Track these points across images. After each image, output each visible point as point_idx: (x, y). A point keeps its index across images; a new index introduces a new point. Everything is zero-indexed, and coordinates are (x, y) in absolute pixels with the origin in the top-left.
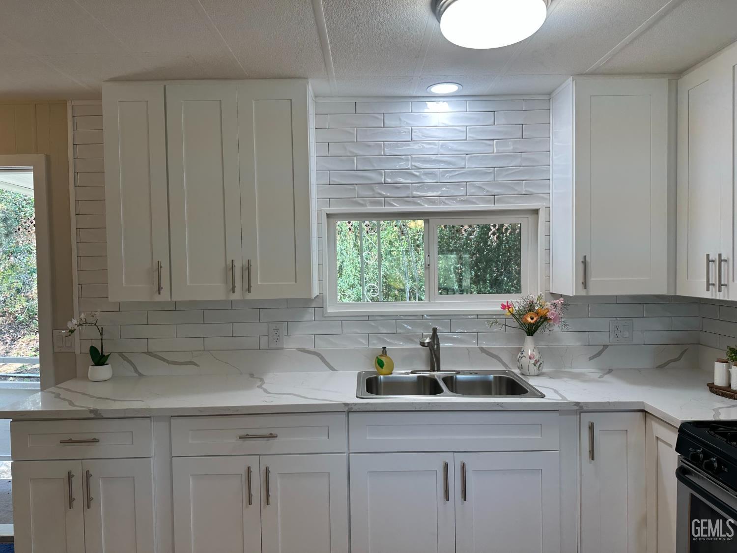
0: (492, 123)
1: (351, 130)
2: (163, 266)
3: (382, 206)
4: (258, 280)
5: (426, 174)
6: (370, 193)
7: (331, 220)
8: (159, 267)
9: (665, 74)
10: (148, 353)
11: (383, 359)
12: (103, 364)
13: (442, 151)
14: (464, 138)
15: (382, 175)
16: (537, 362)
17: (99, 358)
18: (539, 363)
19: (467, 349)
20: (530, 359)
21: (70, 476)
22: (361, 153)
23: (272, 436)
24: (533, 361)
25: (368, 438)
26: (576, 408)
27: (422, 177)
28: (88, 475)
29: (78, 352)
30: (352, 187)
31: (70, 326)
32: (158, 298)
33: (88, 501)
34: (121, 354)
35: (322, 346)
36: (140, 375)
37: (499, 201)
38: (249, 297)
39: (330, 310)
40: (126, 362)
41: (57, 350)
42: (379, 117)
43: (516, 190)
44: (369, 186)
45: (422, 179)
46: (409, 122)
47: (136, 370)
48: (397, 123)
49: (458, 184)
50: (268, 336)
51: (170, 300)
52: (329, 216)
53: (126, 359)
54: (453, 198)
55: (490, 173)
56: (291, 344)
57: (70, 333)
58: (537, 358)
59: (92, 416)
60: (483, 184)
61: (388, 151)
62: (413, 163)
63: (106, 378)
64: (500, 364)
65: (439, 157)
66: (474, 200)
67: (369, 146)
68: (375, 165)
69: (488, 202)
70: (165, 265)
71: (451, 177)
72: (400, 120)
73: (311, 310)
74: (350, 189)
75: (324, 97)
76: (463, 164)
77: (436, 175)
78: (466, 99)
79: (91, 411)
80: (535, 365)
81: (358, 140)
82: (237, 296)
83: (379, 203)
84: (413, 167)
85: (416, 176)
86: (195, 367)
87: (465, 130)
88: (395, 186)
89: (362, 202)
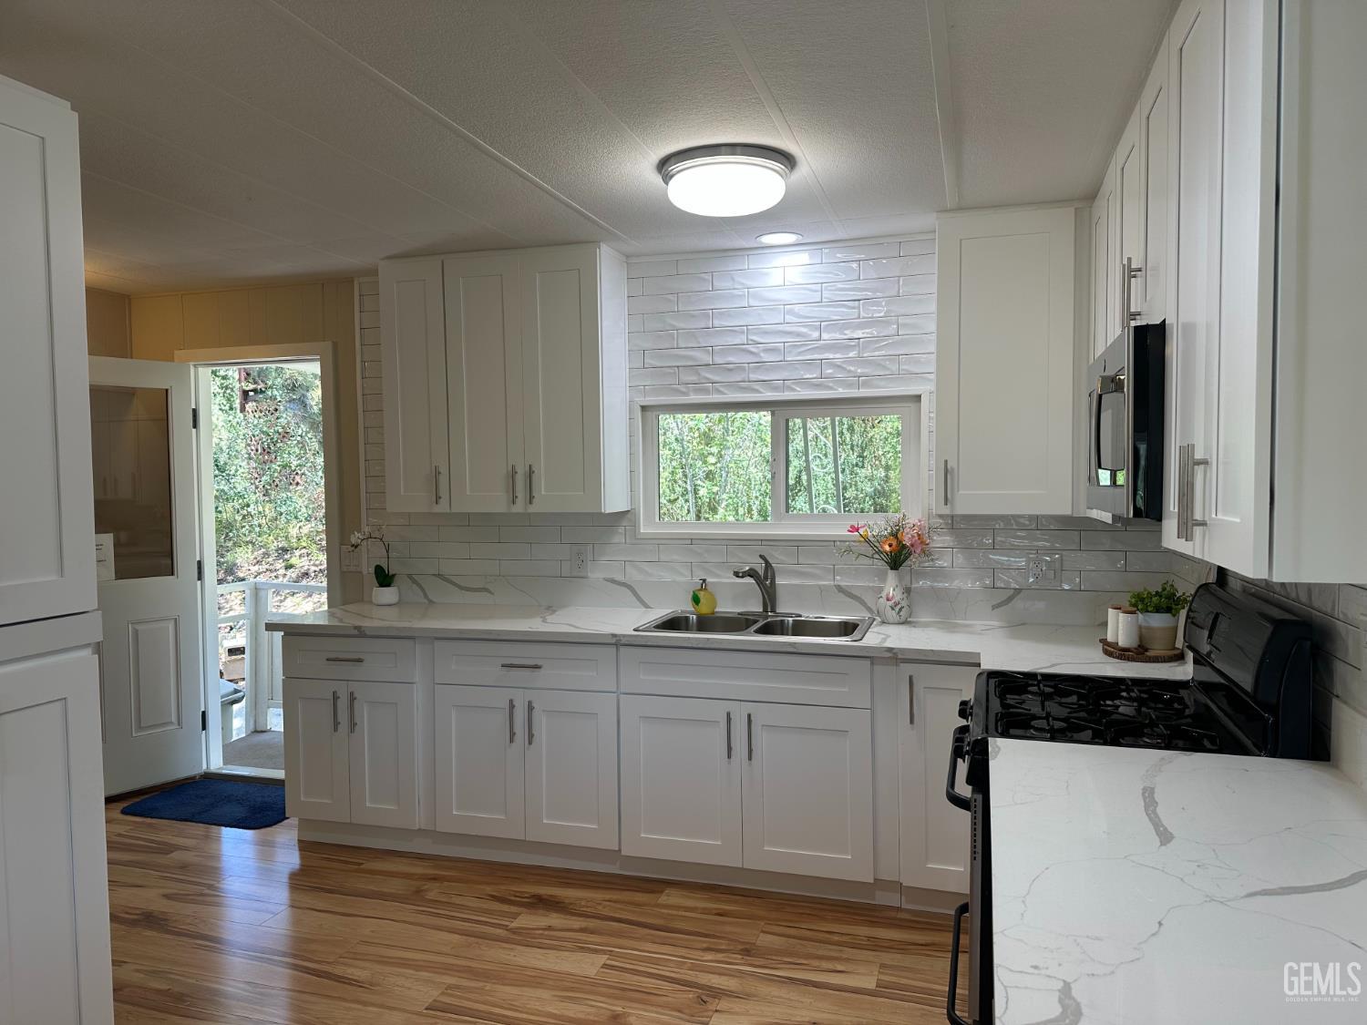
0: (857, 278)
1: (670, 297)
2: (442, 471)
3: (709, 395)
4: (542, 489)
5: (766, 350)
6: (694, 378)
7: (649, 414)
8: (438, 473)
9: (1073, 200)
10: (439, 576)
11: (701, 595)
12: (389, 585)
13: (788, 318)
14: (819, 300)
15: (709, 353)
16: (896, 604)
17: (384, 579)
18: (899, 607)
19: (819, 586)
20: (888, 600)
21: (335, 697)
22: (682, 325)
23: (537, 667)
24: (890, 603)
25: (642, 677)
26: (889, 655)
27: (762, 354)
28: (352, 698)
29: (365, 572)
30: (672, 371)
31: (353, 540)
32: (437, 509)
33: (353, 725)
34: (410, 576)
35: (633, 576)
36: (431, 602)
37: (866, 384)
38: (532, 509)
39: (644, 529)
40: (415, 585)
41: (345, 569)
42: (707, 277)
43: (888, 369)
44: (695, 367)
45: (761, 357)
46: (744, 281)
47: (426, 596)
48: (729, 284)
49: (809, 363)
50: (570, 560)
51: (448, 511)
52: (644, 408)
53: (415, 582)
54: (802, 382)
55: (855, 346)
56: (596, 574)
57: (353, 548)
58: (897, 599)
59: (356, 632)
60: (842, 362)
61: (717, 323)
62: (750, 337)
63: (393, 602)
64: (863, 608)
65: (787, 328)
66: (831, 384)
67: (693, 316)
68: (701, 340)
69: (850, 385)
70: (444, 470)
71: (800, 354)
72: (733, 279)
73: (621, 530)
74: (670, 373)
75: (638, 256)
76: (816, 335)
77: (779, 350)
78: (820, 247)
79: (356, 628)
80: (893, 609)
81: (680, 309)
82: (519, 508)
83: (706, 391)
84: (750, 342)
85: (752, 353)
86: (489, 595)
87: (820, 288)
88: (728, 369)
89: (684, 390)
